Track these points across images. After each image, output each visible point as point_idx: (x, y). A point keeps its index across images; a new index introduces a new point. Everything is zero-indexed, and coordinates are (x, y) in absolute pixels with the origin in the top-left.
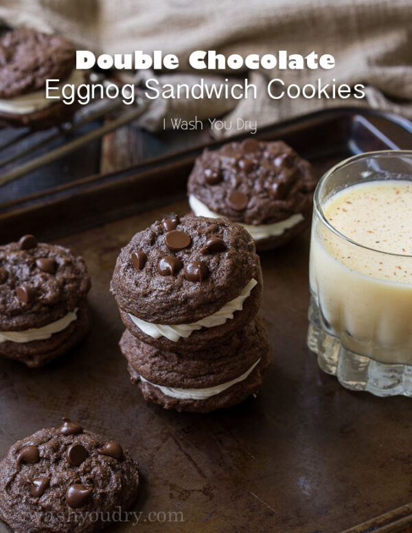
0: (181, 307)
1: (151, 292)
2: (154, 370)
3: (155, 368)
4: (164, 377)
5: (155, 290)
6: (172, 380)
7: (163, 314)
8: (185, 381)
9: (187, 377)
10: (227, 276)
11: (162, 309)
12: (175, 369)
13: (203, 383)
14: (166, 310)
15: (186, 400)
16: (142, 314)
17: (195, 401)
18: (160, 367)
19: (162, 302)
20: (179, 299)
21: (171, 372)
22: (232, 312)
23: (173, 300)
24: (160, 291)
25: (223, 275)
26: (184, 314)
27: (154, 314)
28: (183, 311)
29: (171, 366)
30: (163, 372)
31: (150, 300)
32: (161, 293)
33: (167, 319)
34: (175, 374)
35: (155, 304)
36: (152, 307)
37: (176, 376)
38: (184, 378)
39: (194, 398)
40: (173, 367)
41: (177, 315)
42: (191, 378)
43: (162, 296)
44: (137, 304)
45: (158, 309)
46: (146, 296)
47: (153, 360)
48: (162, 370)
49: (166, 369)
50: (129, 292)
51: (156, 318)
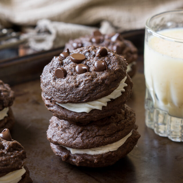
0: (101, 86)
1: (80, 83)
2: (84, 140)
3: (85, 138)
4: (92, 141)
5: (82, 81)
6: (97, 142)
7: (92, 93)
8: (105, 139)
9: (106, 137)
10: (118, 64)
11: (91, 90)
12: (97, 134)
13: (116, 138)
14: (93, 90)
15: (106, 153)
16: (79, 98)
17: (112, 152)
18: (87, 137)
19: (90, 86)
20: (99, 81)
21: (95, 137)
22: (123, 87)
23: (96, 83)
24: (86, 81)
25: (116, 64)
26: (104, 90)
27: (86, 95)
28: (103, 88)
29: (94, 133)
30: (90, 139)
31: (81, 88)
32: (87, 82)
33: (95, 95)
34: (98, 137)
35: (86, 88)
36: (84, 91)
37: (99, 139)
38: (104, 138)
39: (111, 150)
40: (96, 133)
41: (101, 92)
42: (108, 137)
43: (88, 83)
44: (73, 93)
45: (89, 91)
46: (77, 86)
47: (81, 134)
48: (89, 138)
49: (92, 137)
50: (65, 89)
51: (88, 97)
